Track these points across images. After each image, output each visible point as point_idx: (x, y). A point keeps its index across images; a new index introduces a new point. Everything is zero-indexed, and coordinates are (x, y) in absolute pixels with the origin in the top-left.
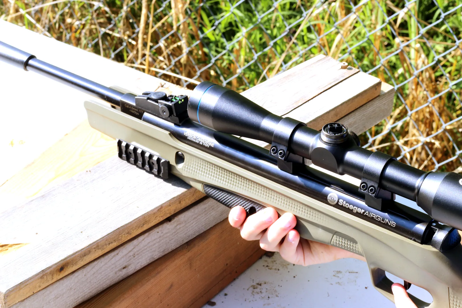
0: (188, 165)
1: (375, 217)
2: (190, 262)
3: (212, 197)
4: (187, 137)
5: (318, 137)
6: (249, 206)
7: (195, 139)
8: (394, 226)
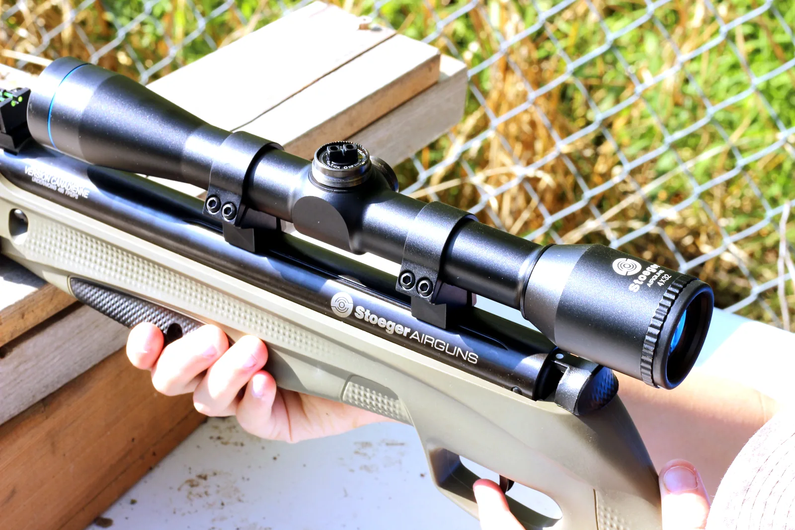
0: (36, 236)
1: (434, 344)
2: (52, 440)
3: (90, 304)
4: (30, 178)
5: (306, 173)
6: (168, 321)
7: (48, 181)
8: (475, 363)
